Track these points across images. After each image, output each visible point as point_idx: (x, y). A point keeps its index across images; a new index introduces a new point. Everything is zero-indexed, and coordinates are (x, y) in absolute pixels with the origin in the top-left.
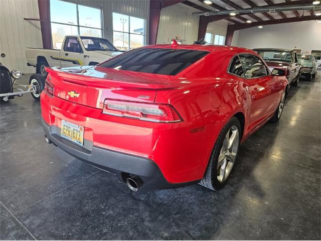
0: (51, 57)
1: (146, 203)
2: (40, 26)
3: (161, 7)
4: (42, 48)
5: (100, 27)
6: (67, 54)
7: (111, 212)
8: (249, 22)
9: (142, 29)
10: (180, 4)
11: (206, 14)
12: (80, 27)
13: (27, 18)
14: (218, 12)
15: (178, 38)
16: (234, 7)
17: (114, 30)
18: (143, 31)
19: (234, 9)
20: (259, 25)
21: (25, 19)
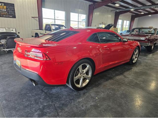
0: (40, 33)
1: (46, 93)
2: (38, 20)
3: (94, 9)
4: (39, 29)
5: (64, 20)
6: (46, 32)
7: (30, 95)
8: (143, 13)
9: (85, 19)
10: (104, 6)
11: (117, 11)
12: (56, 20)
13: (33, 17)
14: (125, 9)
15: (103, 23)
16: (133, 6)
17: (71, 20)
18: (85, 20)
19: (133, 7)
20: (149, 15)
21: (32, 17)
